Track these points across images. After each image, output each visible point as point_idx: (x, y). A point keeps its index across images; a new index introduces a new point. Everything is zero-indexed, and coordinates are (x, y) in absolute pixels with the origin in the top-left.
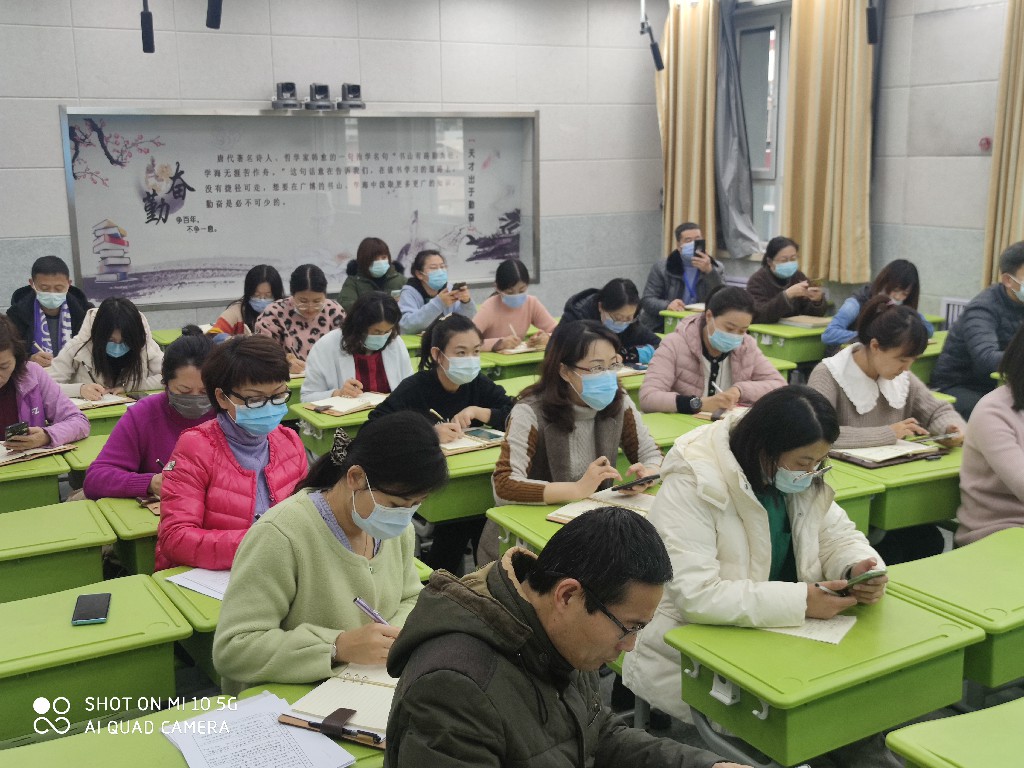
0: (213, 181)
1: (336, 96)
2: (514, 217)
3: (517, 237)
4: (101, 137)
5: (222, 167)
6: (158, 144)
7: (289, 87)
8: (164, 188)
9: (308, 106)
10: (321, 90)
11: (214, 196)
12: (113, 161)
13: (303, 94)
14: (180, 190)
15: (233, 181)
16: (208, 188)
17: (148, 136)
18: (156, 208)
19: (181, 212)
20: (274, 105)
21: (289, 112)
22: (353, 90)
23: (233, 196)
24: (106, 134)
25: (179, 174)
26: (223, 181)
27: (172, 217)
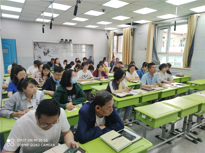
0: (53, 51)
1: (68, 41)
2: (91, 57)
3: (91, 59)
4: (38, 45)
5: (54, 49)
6: (46, 46)
7: (62, 40)
8: (46, 51)
9: (65, 42)
10: (67, 40)
11: (53, 53)
12: (40, 48)
13: (64, 40)
14: (48, 52)
15: (55, 51)
16: (52, 52)
17: (44, 45)
18: (45, 54)
19: (48, 55)
20: (61, 42)
21: (63, 43)
22: (71, 40)
23: (55, 53)
24: (39, 44)
25: (48, 50)
26: (54, 51)
27: (47, 55)
